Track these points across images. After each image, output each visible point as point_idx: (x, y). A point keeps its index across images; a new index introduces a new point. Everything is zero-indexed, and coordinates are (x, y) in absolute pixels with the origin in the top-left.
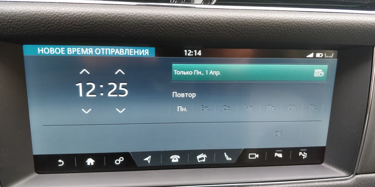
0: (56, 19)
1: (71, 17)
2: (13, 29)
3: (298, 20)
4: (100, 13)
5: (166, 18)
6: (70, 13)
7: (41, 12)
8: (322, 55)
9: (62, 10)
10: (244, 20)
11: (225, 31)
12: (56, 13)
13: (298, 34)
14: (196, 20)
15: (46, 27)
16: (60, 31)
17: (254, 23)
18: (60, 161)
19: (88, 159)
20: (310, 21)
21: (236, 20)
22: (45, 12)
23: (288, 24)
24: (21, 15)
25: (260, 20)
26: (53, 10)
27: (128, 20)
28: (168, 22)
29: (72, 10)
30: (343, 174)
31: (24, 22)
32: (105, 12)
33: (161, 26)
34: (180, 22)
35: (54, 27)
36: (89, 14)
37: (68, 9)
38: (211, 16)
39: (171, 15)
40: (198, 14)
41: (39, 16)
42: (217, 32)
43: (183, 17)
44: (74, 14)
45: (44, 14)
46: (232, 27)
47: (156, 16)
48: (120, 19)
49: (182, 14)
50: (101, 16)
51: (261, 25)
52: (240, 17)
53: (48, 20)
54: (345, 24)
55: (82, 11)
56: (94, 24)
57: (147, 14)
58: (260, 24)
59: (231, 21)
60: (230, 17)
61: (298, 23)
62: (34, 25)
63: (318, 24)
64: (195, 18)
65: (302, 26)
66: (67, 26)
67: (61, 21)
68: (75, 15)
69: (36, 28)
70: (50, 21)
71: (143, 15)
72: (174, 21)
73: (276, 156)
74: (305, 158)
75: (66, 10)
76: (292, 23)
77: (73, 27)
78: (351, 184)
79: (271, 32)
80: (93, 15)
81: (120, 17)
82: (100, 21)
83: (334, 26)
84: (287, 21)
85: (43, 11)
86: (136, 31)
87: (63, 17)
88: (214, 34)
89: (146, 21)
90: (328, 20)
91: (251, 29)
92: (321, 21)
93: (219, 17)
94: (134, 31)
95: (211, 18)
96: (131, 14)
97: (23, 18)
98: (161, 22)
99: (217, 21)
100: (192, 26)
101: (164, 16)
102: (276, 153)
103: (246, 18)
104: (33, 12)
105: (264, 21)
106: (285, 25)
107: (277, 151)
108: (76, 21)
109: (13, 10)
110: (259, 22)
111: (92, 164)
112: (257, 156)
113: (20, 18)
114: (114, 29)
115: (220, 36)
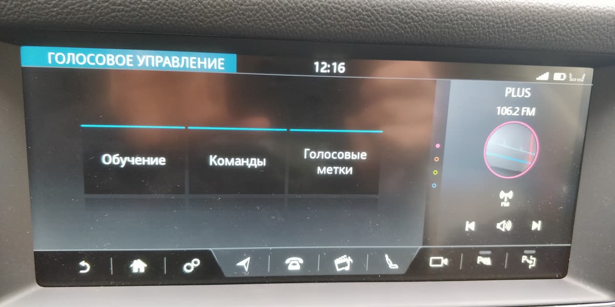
3: (527, 3)
8: (565, 77)
11: (392, 21)
13: (526, 29)
15: (61, 6)
16: (86, 16)
18: (83, 263)
19: (135, 261)
20: (547, 6)
23: (507, 11)
30: (605, 296)
33: (272, 7)
35: (73, 7)
42: (376, 22)
46: (405, 13)
54: (612, 13)
58: (455, 8)
61: (526, 9)
63: (562, 12)
65: (533, 15)
69: (43, 9)
74: (532, 267)
76: (514, 8)
77: (111, 7)
79: (476, 25)
83: (592, 17)
84: (505, 4)
86: (227, 16)
88: (372, 26)
90: (581, 5)
91: (439, 19)
92: (568, 6)
94: (222, 17)
100: (332, 10)
102: (479, 257)
106: (501, 11)
107: (481, 252)
110: (454, 4)
111: (142, 270)
112: (445, 262)
114: (187, 12)
115: (382, 29)
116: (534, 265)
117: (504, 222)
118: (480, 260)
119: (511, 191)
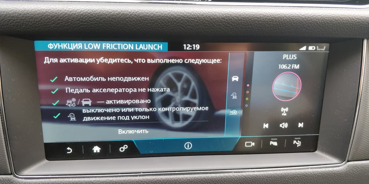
0: (65, 17)
1: (78, 14)
2: (25, 26)
3: (290, 14)
4: (105, 10)
5: (165, 14)
6: (78, 11)
7: (51, 10)
8: (315, 48)
9: (70, 8)
10: (239, 15)
11: (221, 26)
12: (65, 10)
13: (290, 27)
14: (194, 16)
15: (56, 23)
16: (68, 28)
17: (248, 18)
18: (68, 148)
19: (95, 147)
20: (301, 16)
21: (231, 15)
22: (55, 10)
23: (280, 19)
24: (33, 13)
25: (254, 15)
26: (62, 8)
27: (131, 17)
28: (168, 18)
29: (79, 8)
30: (335, 161)
31: (36, 19)
32: (110, 10)
33: (161, 21)
34: (178, 18)
35: (62, 24)
36: (95, 11)
37: (75, 7)
38: (207, 12)
39: (170, 12)
40: (196, 10)
41: (49, 14)
42: (213, 27)
43: (181, 13)
44: (81, 11)
45: (54, 11)
46: (227, 22)
47: (156, 13)
48: (123, 15)
49: (180, 11)
50: (106, 13)
51: (254, 20)
52: (235, 13)
53: (58, 18)
54: (335, 18)
55: (88, 9)
56: (99, 20)
57: (148, 11)
58: (253, 18)
59: (226, 17)
60: (225, 13)
61: (290, 18)
62: (45, 22)
63: (308, 19)
64: (192, 14)
65: (294, 21)
66: (75, 23)
67: (70, 18)
68: (82, 13)
69: (47, 25)
70: (59, 18)
71: (144, 12)
72: (173, 17)
73: (272, 144)
74: (299, 146)
75: (74, 8)
76: (283, 18)
77: (81, 23)
78: (343, 170)
79: (264, 26)
80: (99, 12)
81: (123, 14)
82: (105, 18)
83: (324, 20)
84: (279, 15)
85: (53, 9)
86: (138, 26)
87: (71, 14)
88: (211, 28)
89: (147, 17)
90: (318, 14)
91: (245, 24)
92: (311, 15)
93: (215, 13)
94: (136, 26)
95: (207, 13)
96: (133, 11)
97: (35, 15)
98: (161, 18)
99: (213, 16)
100: (190, 22)
101: (164, 13)
102: (271, 142)
103: (240, 13)
104: (43, 10)
105: (257, 16)
106: (277, 19)
107: (272, 139)
108: (83, 18)
109: (25, 9)
110: (252, 17)
111: (99, 151)
112: (253, 144)
113: (32, 16)
114: (118, 25)
115: (216, 30)
116: (300, 145)
117: (284, 123)
118: (271, 143)
119: (287, 108)
